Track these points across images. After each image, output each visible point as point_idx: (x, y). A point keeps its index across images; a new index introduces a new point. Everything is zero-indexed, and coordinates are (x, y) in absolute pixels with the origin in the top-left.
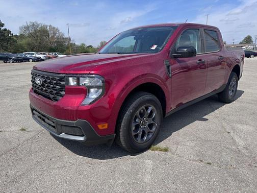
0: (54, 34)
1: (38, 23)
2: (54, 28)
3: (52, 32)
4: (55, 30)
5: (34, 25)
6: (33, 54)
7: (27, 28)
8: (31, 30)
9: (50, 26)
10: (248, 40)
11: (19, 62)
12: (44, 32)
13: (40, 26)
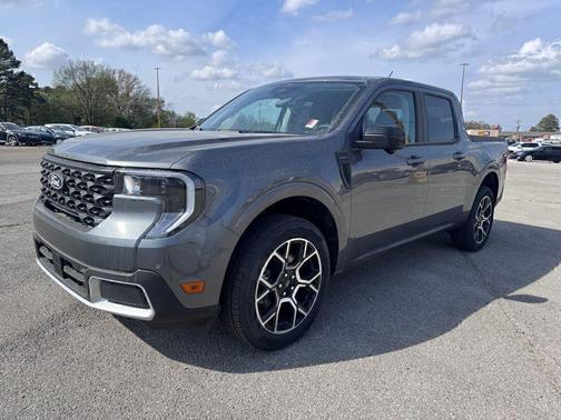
0: (129, 88)
1: (95, 64)
2: (129, 76)
3: (123, 84)
4: (131, 81)
5: (85, 68)
6: (68, 129)
7: (71, 73)
8: (80, 79)
9: (121, 72)
10: (549, 125)
11: (31, 145)
12: (106, 84)
13: (99, 71)
